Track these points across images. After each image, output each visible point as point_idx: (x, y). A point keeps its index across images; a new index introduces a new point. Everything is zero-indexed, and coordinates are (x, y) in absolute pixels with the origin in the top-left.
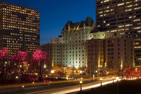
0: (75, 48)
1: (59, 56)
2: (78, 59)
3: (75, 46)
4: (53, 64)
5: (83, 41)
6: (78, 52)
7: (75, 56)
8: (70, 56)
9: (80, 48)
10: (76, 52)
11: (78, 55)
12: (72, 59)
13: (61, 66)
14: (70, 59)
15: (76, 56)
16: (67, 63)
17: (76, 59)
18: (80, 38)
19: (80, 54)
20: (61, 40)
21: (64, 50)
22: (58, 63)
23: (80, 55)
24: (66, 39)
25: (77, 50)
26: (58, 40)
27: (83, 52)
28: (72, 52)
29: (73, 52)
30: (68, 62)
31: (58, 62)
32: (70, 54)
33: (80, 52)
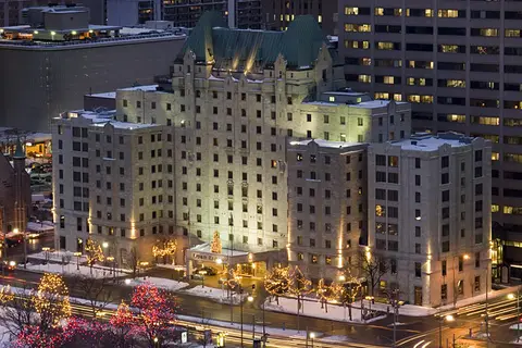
0: (237, 159)
1: (160, 181)
2: (252, 210)
3: (237, 146)
4: (136, 227)
5: (274, 131)
6: (252, 178)
7: (237, 191)
8: (217, 191)
9: (259, 162)
10: (245, 176)
11: (252, 193)
12: (224, 205)
13: (171, 230)
14: (217, 207)
15: (245, 194)
16: (199, 221)
17: (245, 210)
18: (259, 114)
19: (259, 186)
20: (169, 107)
21: (184, 156)
22: (157, 219)
23: (259, 194)
24: (193, 109)
25: (246, 169)
26: (154, 106)
27: (275, 180)
28: (223, 175)
29: (231, 175)
30: (204, 219)
31: (154, 214)
32: (217, 181)
33: (259, 178)
